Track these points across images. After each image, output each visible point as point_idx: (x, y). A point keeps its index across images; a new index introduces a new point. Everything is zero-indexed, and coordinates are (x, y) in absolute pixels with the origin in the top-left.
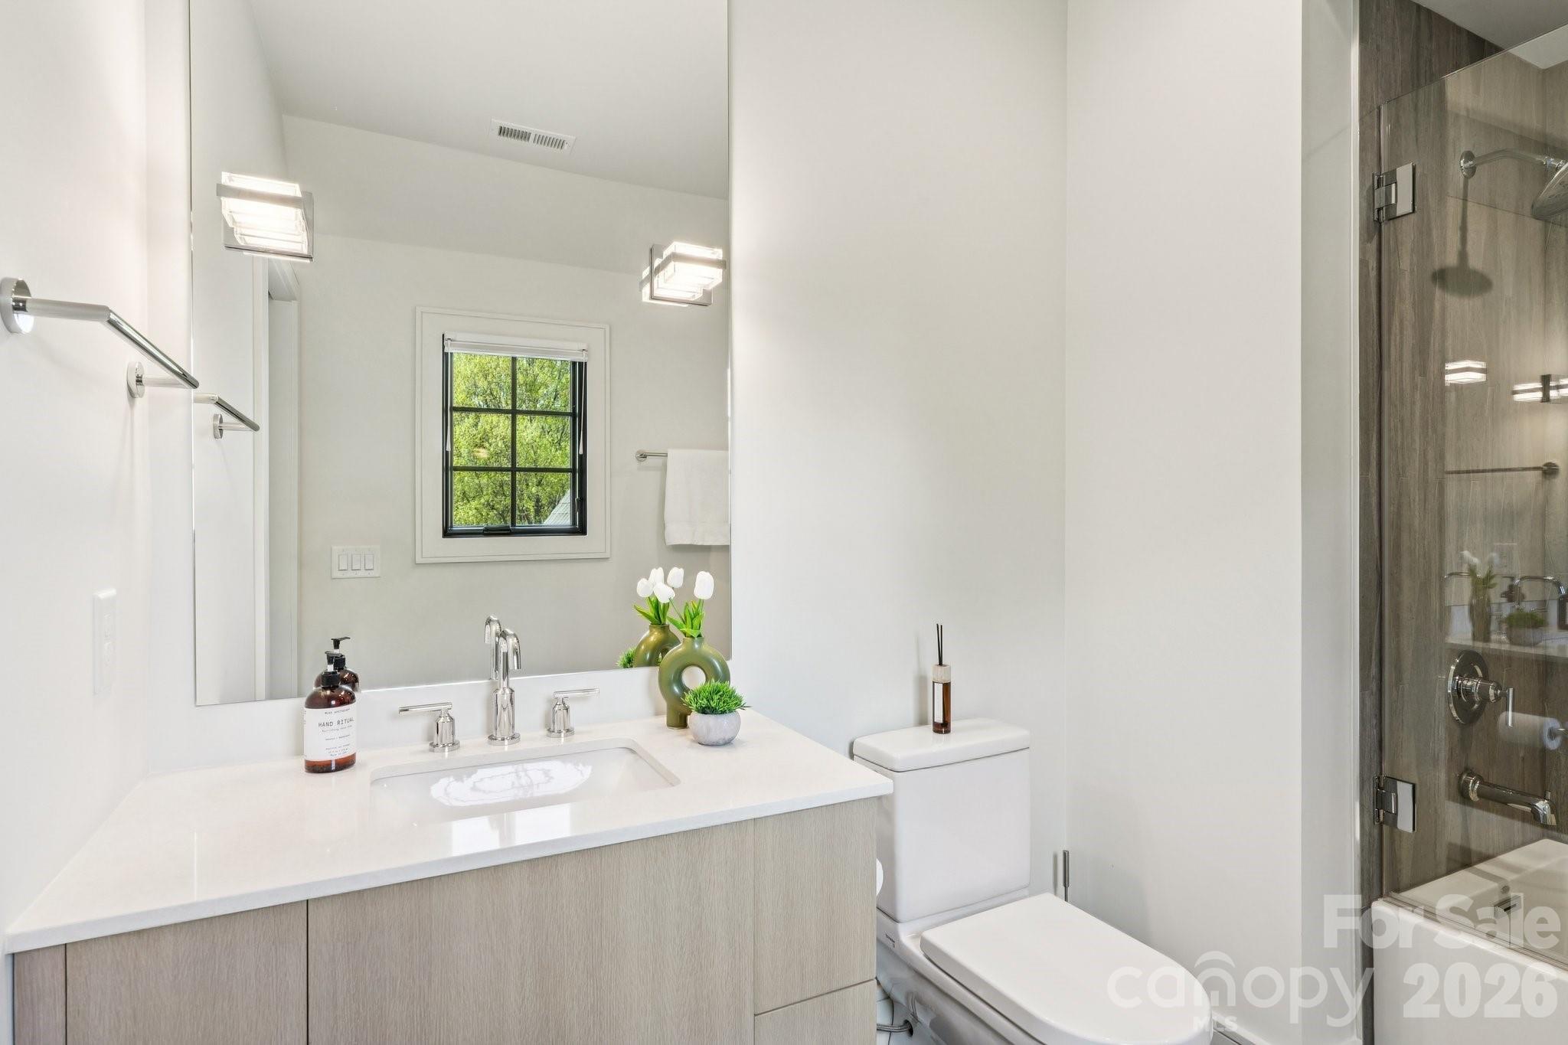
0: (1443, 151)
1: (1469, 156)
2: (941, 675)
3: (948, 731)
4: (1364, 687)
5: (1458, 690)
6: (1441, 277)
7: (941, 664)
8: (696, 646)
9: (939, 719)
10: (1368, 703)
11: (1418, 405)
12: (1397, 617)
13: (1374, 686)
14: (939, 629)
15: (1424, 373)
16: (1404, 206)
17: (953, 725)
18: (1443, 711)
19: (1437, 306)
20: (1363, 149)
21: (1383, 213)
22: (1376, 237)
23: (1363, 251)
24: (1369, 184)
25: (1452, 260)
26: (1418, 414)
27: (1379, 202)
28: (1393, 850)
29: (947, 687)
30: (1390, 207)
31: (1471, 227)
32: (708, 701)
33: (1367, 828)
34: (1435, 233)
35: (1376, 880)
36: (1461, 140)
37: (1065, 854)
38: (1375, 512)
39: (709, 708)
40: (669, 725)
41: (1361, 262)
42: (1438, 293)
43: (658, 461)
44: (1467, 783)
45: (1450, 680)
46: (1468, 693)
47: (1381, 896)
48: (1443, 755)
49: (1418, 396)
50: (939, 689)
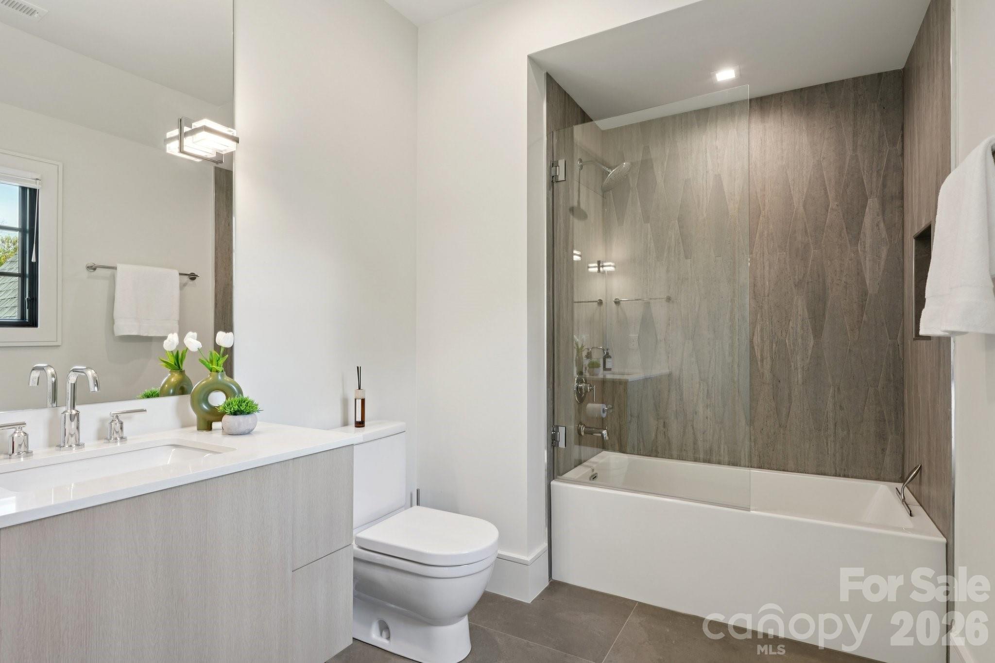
0: (573, 156)
1: (581, 161)
2: (360, 394)
3: (363, 426)
4: (548, 387)
5: (577, 388)
6: (572, 210)
7: (359, 388)
8: (220, 378)
9: (359, 419)
10: (550, 394)
11: (565, 264)
12: (559, 357)
13: (551, 386)
14: (359, 369)
15: (567, 251)
16: (561, 177)
17: (366, 423)
18: (574, 397)
19: (571, 222)
20: (547, 149)
21: (554, 178)
22: (552, 189)
23: (548, 194)
24: (550, 164)
25: (576, 204)
26: (565, 269)
27: (553, 174)
28: (558, 458)
29: (363, 401)
30: (556, 176)
31: (581, 190)
32: (238, 406)
33: (549, 449)
34: (570, 191)
35: (552, 471)
36: (578, 155)
37: (418, 491)
38: (552, 310)
39: (239, 411)
40: (198, 429)
41: (547, 198)
42: (571, 216)
43: (108, 272)
44: (581, 428)
45: (576, 384)
46: (581, 389)
47: (554, 479)
48: (573, 417)
49: (565, 260)
50: (359, 402)
